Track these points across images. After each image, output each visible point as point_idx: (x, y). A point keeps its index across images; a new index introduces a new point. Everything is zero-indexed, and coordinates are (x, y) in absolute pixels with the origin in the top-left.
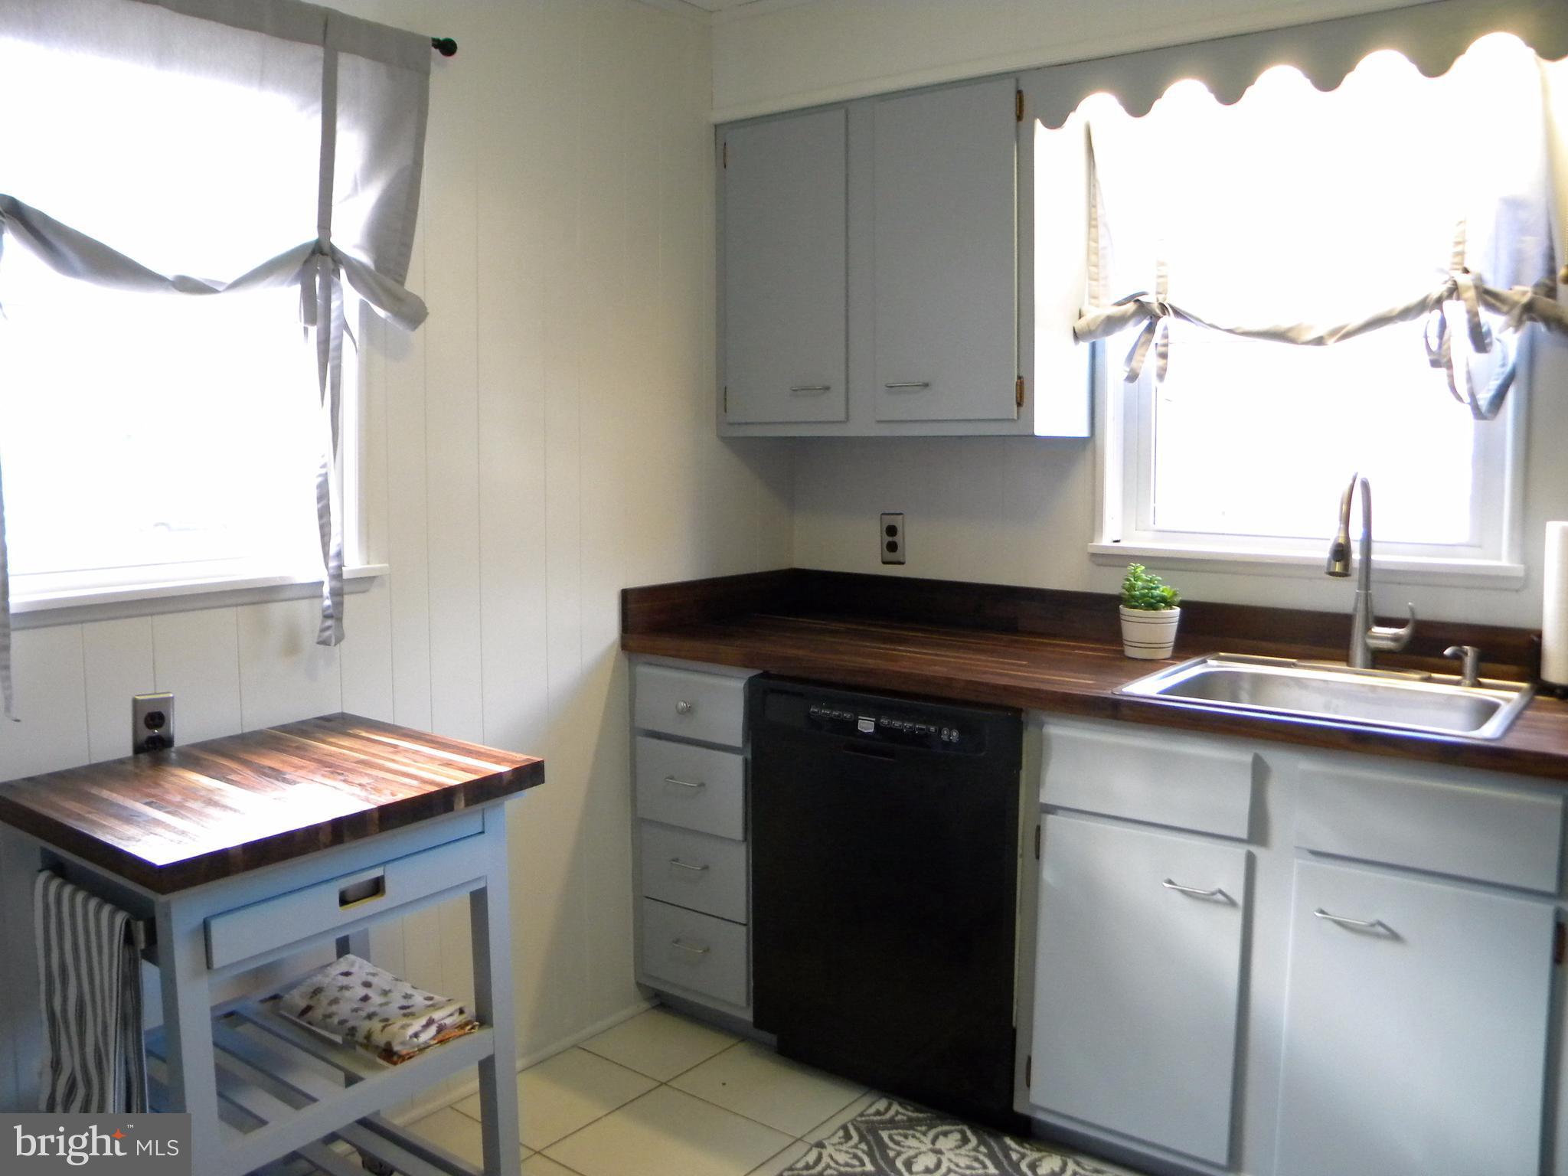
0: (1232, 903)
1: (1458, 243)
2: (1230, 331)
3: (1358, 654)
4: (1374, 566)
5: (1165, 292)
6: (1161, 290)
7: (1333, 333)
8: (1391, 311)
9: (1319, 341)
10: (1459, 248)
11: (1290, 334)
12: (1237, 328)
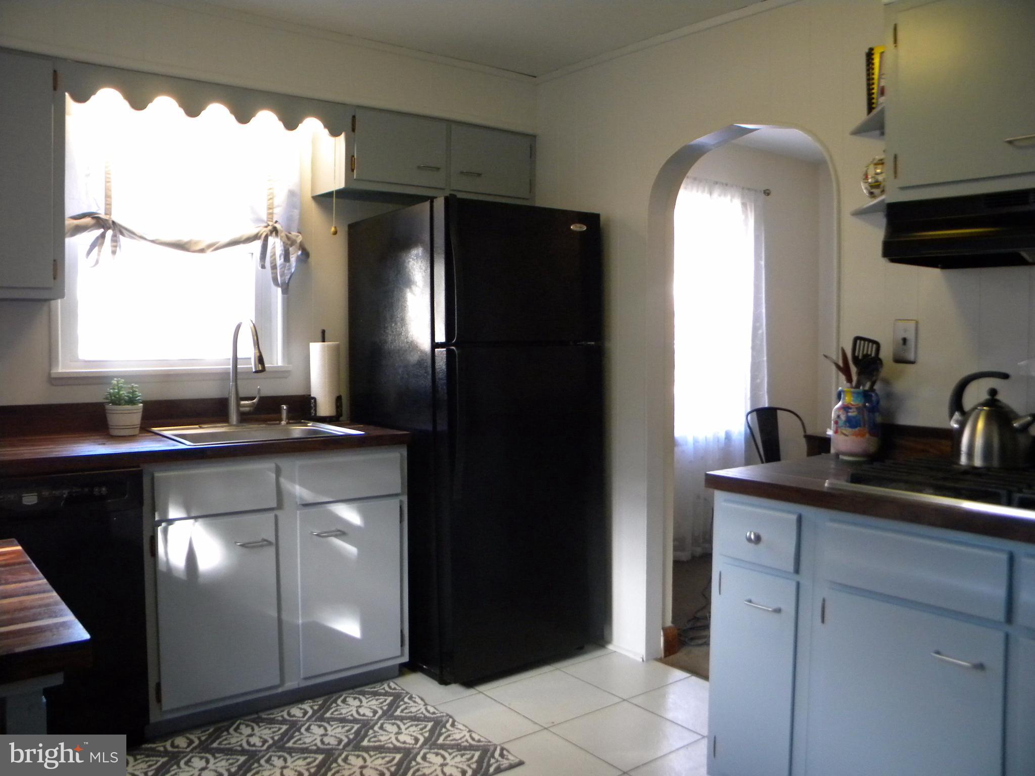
0: (270, 543)
1: (270, 209)
2: (153, 241)
3: (234, 417)
4: (238, 371)
5: (110, 214)
6: (108, 213)
7: (209, 246)
8: (241, 238)
9: (202, 251)
10: (271, 211)
11: (186, 246)
12: (157, 240)
